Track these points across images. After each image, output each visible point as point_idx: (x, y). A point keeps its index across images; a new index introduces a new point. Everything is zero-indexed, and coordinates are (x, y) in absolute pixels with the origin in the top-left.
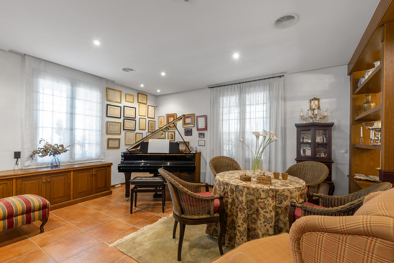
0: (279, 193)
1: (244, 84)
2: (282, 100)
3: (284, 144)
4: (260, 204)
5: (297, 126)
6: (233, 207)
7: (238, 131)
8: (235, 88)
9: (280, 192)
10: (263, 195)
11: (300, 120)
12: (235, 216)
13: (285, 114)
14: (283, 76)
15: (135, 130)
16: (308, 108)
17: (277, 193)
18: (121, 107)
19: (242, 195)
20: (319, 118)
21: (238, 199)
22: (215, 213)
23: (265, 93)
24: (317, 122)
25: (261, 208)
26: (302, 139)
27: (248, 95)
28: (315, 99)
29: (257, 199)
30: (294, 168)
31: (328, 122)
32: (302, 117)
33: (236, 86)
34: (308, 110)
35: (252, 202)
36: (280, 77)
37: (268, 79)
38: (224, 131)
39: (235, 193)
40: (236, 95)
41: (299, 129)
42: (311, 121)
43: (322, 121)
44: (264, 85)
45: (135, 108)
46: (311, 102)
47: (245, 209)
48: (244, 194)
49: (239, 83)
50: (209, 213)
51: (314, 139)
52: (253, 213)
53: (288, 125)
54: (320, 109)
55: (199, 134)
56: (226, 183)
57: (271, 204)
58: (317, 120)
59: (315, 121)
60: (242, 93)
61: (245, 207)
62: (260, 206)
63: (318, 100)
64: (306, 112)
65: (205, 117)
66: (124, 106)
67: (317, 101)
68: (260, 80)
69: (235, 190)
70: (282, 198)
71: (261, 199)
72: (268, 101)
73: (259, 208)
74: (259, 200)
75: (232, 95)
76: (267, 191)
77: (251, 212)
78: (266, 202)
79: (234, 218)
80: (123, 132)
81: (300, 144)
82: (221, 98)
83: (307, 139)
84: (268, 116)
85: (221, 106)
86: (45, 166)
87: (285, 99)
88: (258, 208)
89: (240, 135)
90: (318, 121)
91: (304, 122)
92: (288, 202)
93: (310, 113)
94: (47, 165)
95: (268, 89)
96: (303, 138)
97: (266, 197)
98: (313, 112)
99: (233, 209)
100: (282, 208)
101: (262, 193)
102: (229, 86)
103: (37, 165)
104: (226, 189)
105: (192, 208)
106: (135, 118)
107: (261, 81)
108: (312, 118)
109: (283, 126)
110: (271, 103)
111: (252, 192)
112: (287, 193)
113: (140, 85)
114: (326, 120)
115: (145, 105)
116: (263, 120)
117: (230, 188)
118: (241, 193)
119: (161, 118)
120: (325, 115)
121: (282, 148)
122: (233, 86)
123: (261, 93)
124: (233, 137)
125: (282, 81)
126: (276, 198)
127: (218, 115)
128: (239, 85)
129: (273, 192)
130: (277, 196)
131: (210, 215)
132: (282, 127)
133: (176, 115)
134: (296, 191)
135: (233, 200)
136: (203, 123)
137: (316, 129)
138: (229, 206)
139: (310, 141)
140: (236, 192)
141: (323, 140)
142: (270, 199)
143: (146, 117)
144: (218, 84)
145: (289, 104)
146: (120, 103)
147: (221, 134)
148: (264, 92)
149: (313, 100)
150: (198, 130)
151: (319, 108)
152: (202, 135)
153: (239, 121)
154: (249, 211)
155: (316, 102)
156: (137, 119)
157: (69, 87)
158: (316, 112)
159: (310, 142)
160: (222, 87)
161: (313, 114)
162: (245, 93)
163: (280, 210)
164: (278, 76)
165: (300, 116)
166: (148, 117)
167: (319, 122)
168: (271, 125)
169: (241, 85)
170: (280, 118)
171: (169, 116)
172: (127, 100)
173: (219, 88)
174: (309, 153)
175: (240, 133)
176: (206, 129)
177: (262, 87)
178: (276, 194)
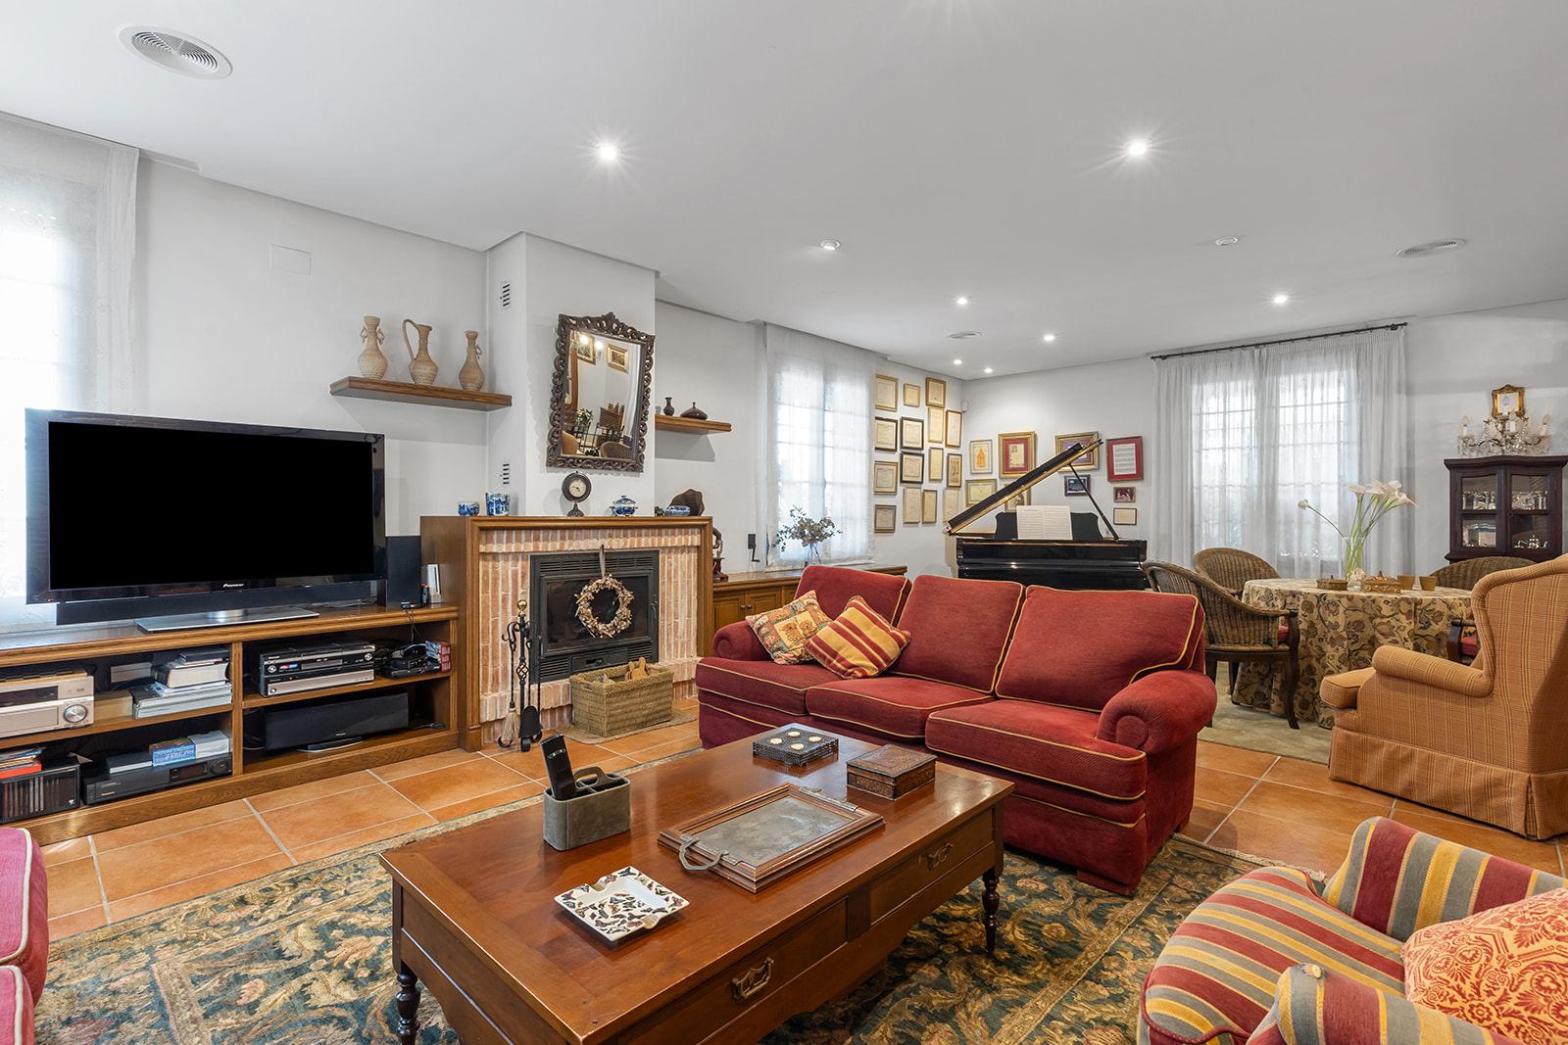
0: (1423, 606)
1: (1271, 348)
2: (1399, 392)
3: (1406, 516)
4: (1378, 628)
5: (1451, 465)
6: (1309, 640)
7: (1255, 482)
8: (1241, 358)
9: (1424, 604)
10: (1386, 610)
11: (1461, 447)
12: (1314, 659)
13: (1410, 432)
14: (1405, 324)
15: (922, 483)
16: (1487, 416)
17: (1418, 607)
18: (896, 422)
19: (1335, 613)
20: (1521, 444)
21: (1323, 622)
22: (1279, 643)
23: (1345, 372)
24: (1515, 454)
25: (1383, 634)
26: (1467, 501)
27: (1287, 379)
28: (1510, 389)
29: (1371, 619)
30: (1444, 575)
31: (1550, 454)
32: (1465, 440)
33: (1247, 353)
34: (1487, 422)
35: (1359, 625)
36: (1394, 327)
37: (1354, 335)
38: (1205, 480)
39: (1315, 610)
40: (1247, 379)
41: (1459, 475)
42: (1496, 452)
43: (1531, 450)
44: (1342, 351)
45: (922, 422)
46: (1494, 396)
47: (1343, 639)
48: (1341, 609)
49: (1257, 345)
50: (1268, 642)
51: (1505, 499)
52: (1360, 649)
53: (1419, 462)
54: (1526, 419)
55: (1117, 490)
56: (1291, 592)
57: (1405, 627)
58: (1517, 450)
59: (1508, 453)
60: (1263, 369)
61: (1344, 634)
62: (1379, 631)
63: (1520, 391)
64: (1480, 426)
65: (1138, 441)
66: (903, 419)
67: (1517, 394)
68: (1326, 335)
69: (1315, 603)
70: (1429, 617)
71: (1383, 617)
72: (1354, 397)
73: (1378, 635)
74: (1378, 620)
75: (1231, 380)
76: (1396, 603)
77: (1356, 647)
78: (1393, 622)
79: (1314, 662)
80: (900, 488)
81: (1461, 515)
82: (1195, 387)
83: (1484, 501)
84: (1355, 437)
85: (1193, 412)
86: (790, 568)
87: (1409, 390)
88: (1374, 637)
89: (1260, 493)
90: (1520, 451)
91: (1474, 455)
92: (1442, 626)
93: (1494, 430)
94: (793, 565)
95: (1352, 362)
96: (1470, 501)
97: (1392, 613)
98: (1504, 427)
99: (1311, 643)
100: (1427, 637)
101: (1384, 606)
102: (1221, 354)
103: (781, 565)
104: (1291, 604)
105: (1235, 631)
106: (922, 449)
107: (1330, 339)
108: (1499, 444)
109: (1405, 465)
110: (1363, 401)
111: (1360, 605)
112: (1439, 607)
113: (953, 360)
114: (1546, 447)
115: (940, 411)
116: (1339, 450)
117: (1302, 600)
118: (1333, 608)
119: (978, 446)
120: (1542, 434)
121: (1402, 527)
122: (1236, 352)
123: (1332, 374)
124: (1236, 498)
125: (1401, 339)
126: (1415, 616)
127: (1185, 435)
128: (1257, 351)
129: (1410, 603)
130: (1419, 612)
131: (1271, 645)
132: (1401, 469)
133: (1035, 435)
134: (1461, 604)
135: (1312, 625)
136: (1129, 460)
137: (1512, 474)
138: (1302, 638)
139: (1493, 507)
140: (1319, 607)
141: (1537, 504)
142: (1403, 618)
143: (943, 446)
144: (1182, 349)
145: (1421, 403)
146: (895, 410)
147: (1195, 491)
148: (1341, 369)
149: (1501, 391)
150: (1112, 477)
151: (1521, 413)
152: (1124, 494)
153: (1255, 452)
154: (1353, 643)
155: (1514, 397)
156: (925, 452)
157: (822, 383)
158: (1512, 427)
159: (1493, 510)
160: (1196, 357)
161: (1502, 432)
162: (1277, 373)
163: (1425, 642)
164: (1387, 327)
165: (1459, 437)
166: (947, 446)
167: (1523, 454)
168: (1364, 463)
169: (1264, 350)
170: (1393, 445)
171: (1008, 442)
172: (908, 401)
173: (1186, 359)
174: (1487, 538)
175: (1260, 487)
176: (1139, 475)
177: (1334, 355)
178: (1415, 608)
